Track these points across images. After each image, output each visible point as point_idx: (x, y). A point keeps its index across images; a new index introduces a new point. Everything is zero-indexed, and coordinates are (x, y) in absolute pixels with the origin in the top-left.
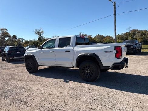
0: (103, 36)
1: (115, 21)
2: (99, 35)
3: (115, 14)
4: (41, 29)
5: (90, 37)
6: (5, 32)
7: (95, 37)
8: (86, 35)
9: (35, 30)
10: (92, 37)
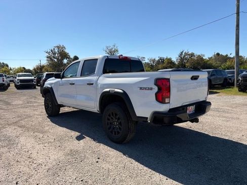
0: (227, 55)
1: (238, 26)
2: (218, 54)
3: (238, 13)
4: (114, 46)
5: (200, 58)
6: (63, 51)
7: (210, 59)
8: (192, 55)
9: (105, 48)
10: (204, 58)
